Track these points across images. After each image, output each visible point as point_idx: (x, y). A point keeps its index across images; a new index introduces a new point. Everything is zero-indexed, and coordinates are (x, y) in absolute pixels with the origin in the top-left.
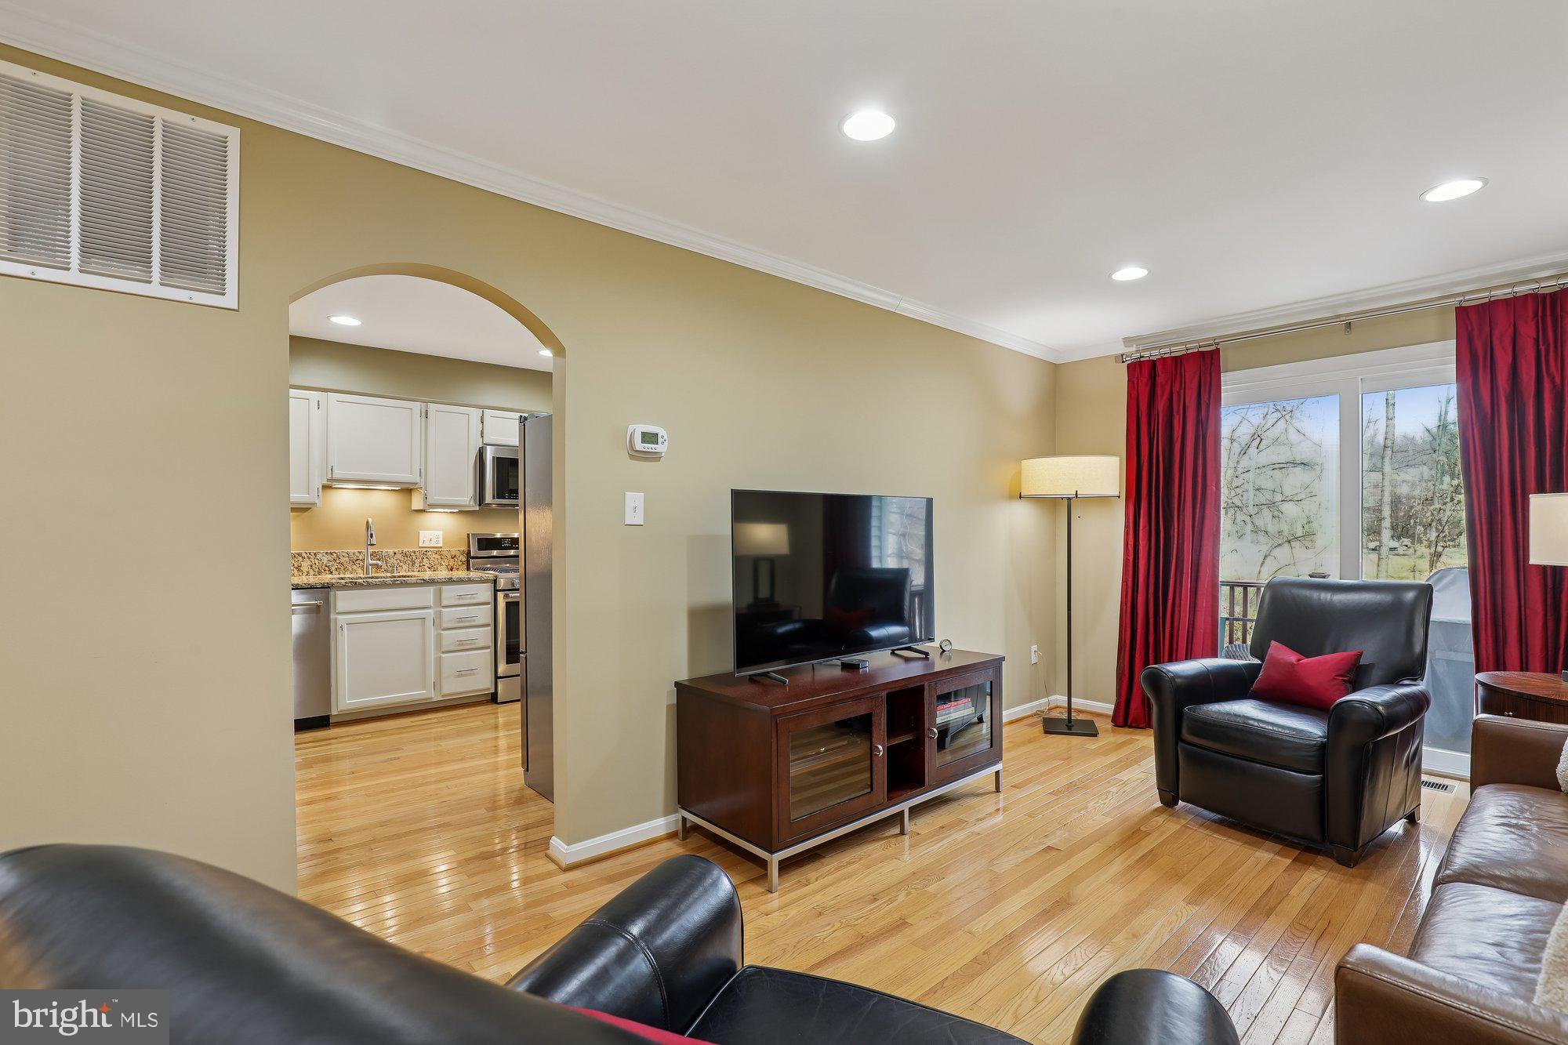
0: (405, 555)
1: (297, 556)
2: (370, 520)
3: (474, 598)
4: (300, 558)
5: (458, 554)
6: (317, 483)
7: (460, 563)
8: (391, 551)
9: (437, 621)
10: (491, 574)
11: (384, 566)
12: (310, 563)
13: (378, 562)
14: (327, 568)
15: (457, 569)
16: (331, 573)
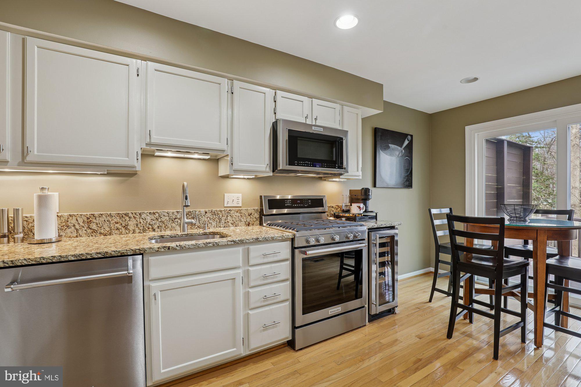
0: (214, 213)
1: (124, 216)
2: (185, 183)
3: (277, 256)
4: (127, 218)
5: (253, 212)
6: (137, 147)
7: (255, 219)
8: (203, 211)
9: (245, 280)
10: (289, 233)
11: (198, 224)
12: (135, 222)
13: (193, 220)
14: (150, 227)
15: (253, 224)
16: (154, 230)
